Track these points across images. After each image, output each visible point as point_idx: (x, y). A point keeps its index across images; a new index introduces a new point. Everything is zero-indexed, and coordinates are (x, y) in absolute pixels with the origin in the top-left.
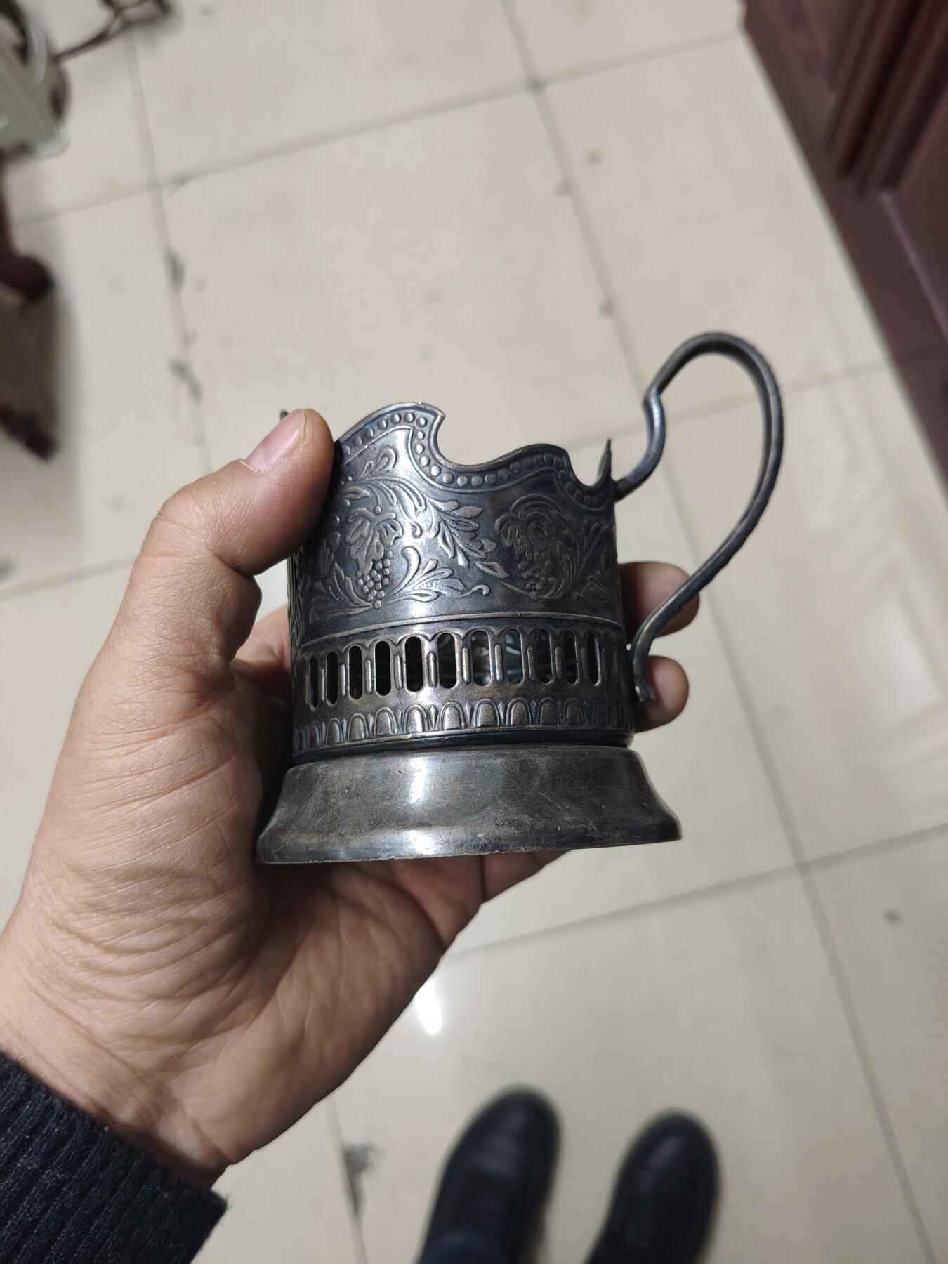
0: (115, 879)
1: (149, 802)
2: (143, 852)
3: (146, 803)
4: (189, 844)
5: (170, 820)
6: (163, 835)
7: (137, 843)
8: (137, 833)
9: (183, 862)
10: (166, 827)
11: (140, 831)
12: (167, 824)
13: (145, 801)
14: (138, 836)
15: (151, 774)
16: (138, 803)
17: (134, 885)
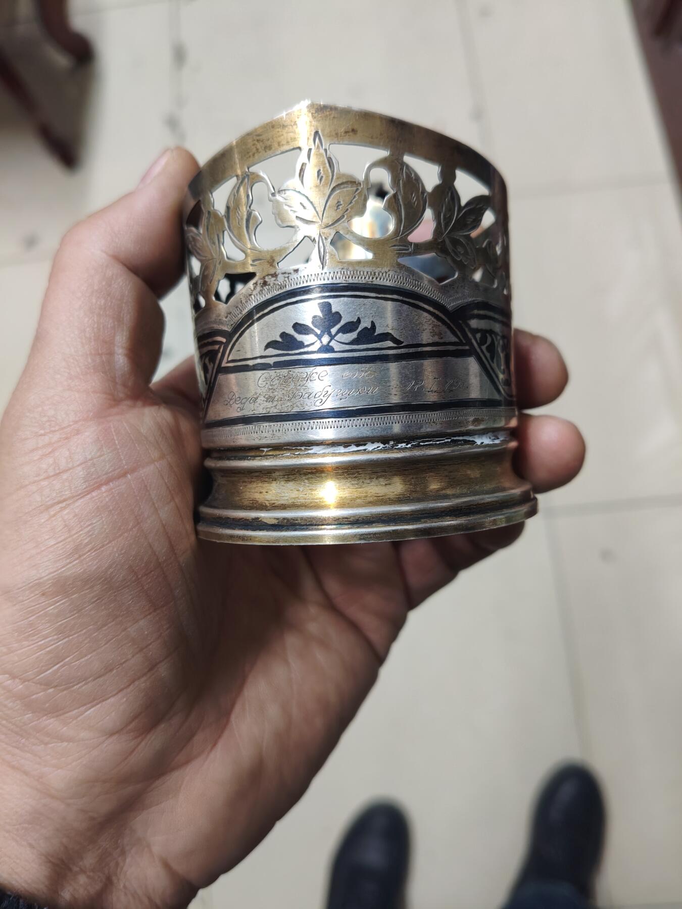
0: (43, 594)
1: (69, 505)
2: (68, 561)
3: (65, 508)
4: (115, 550)
5: (92, 524)
6: (86, 541)
7: (61, 552)
8: (60, 539)
9: (111, 570)
10: (89, 531)
11: (63, 538)
12: (90, 527)
13: (63, 505)
14: (61, 544)
15: (65, 476)
16: (57, 507)
17: (64, 601)
